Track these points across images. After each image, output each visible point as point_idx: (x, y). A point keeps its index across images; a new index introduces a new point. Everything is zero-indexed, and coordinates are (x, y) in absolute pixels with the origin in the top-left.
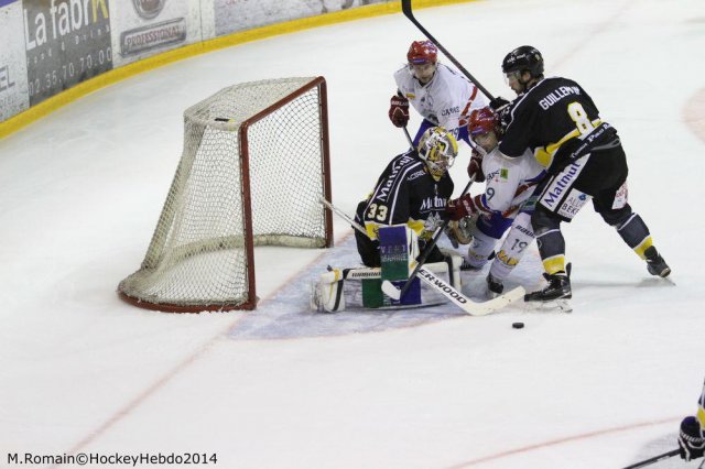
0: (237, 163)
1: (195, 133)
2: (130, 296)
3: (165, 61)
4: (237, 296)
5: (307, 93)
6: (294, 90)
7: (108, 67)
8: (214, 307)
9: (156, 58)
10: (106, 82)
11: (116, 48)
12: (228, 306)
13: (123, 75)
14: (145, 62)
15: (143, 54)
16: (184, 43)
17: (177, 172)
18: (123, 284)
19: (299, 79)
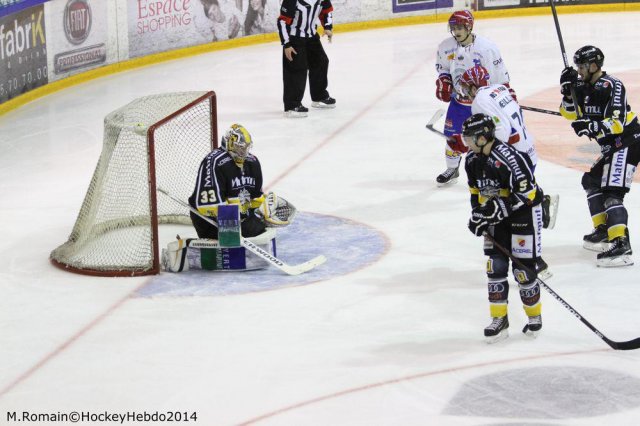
0: (146, 158)
1: (113, 134)
2: (59, 263)
3: (89, 77)
4: (144, 264)
5: (201, 104)
6: (191, 101)
7: (44, 81)
8: (126, 272)
9: (83, 75)
10: (42, 94)
11: (51, 67)
12: (138, 272)
13: (56, 89)
14: (73, 78)
15: (72, 72)
16: (104, 63)
17: (98, 164)
18: (54, 252)
19: (194, 93)
